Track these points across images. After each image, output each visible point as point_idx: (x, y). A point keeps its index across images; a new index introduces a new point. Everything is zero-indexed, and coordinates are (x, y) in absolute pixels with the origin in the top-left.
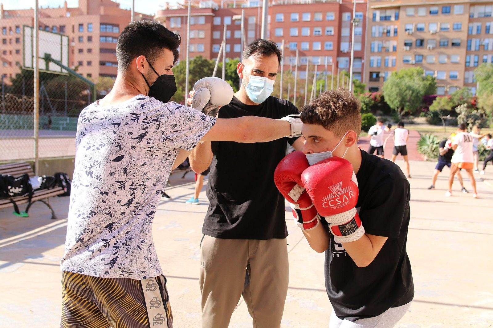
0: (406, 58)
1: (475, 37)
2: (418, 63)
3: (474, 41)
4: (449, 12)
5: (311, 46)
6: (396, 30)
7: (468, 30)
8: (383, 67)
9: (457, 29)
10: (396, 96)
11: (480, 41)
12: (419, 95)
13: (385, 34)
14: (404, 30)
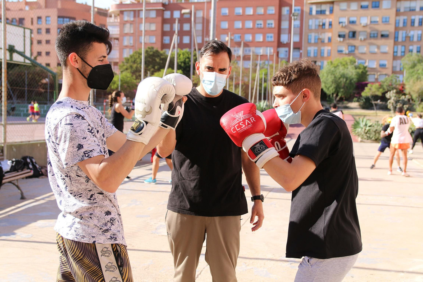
0: (340, 49)
1: (402, 29)
2: (351, 53)
3: (400, 32)
4: (378, 7)
5: (254, 37)
6: (330, 23)
7: (396, 23)
8: (319, 56)
9: (386, 21)
10: (331, 83)
11: (406, 33)
12: (352, 81)
13: (321, 27)
14: (338, 23)
